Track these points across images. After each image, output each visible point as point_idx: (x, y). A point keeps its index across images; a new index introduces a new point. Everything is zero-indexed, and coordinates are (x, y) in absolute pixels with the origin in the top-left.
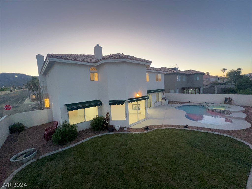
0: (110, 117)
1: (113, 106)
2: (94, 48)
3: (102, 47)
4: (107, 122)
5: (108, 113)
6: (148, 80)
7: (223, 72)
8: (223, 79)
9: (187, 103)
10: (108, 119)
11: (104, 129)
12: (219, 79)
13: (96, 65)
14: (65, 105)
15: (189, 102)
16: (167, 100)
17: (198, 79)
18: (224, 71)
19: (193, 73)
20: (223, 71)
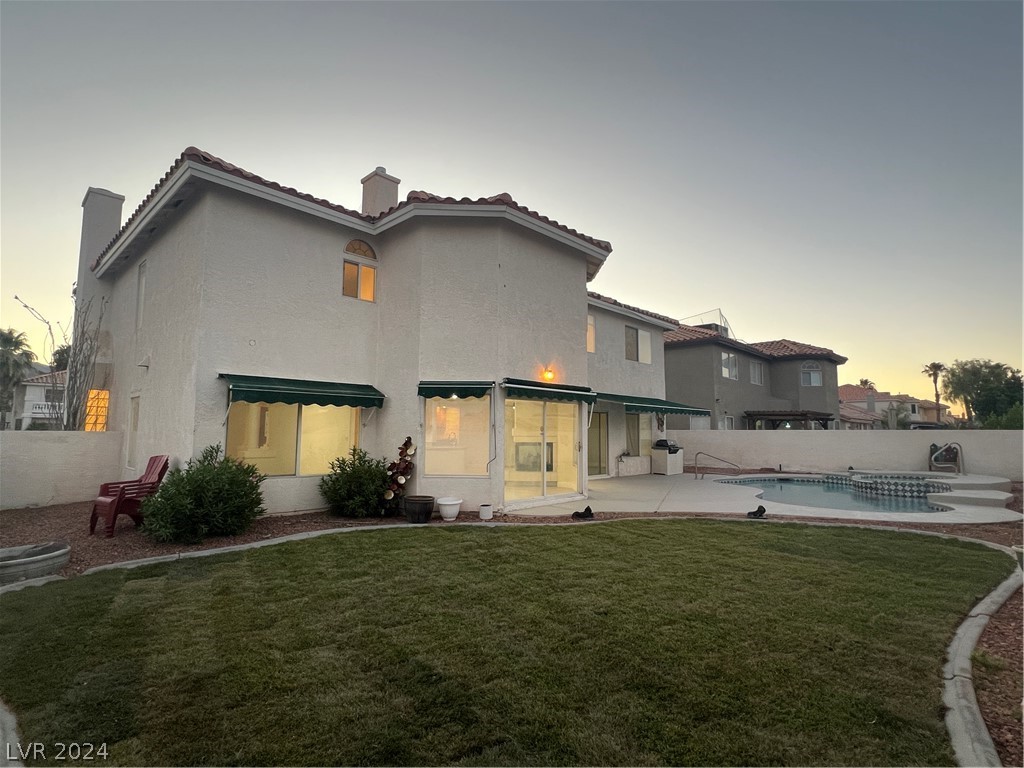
0: (417, 462)
1: (435, 403)
2: (363, 182)
3: (397, 182)
4: (402, 480)
5: (408, 443)
6: (591, 348)
7: (932, 378)
8: (935, 412)
9: (772, 471)
10: (407, 467)
11: (383, 513)
12: (913, 407)
13: (375, 233)
14: (222, 376)
15: (777, 468)
16: (675, 452)
17: (816, 380)
18: (936, 376)
19: (793, 353)
20: (930, 375)
